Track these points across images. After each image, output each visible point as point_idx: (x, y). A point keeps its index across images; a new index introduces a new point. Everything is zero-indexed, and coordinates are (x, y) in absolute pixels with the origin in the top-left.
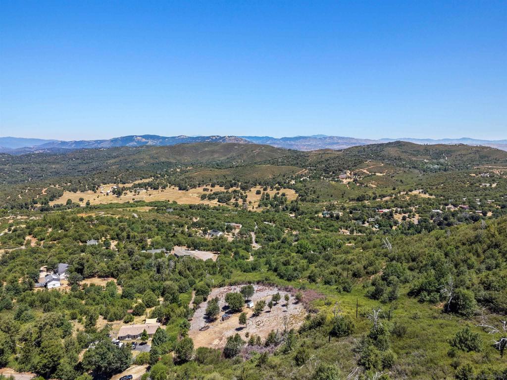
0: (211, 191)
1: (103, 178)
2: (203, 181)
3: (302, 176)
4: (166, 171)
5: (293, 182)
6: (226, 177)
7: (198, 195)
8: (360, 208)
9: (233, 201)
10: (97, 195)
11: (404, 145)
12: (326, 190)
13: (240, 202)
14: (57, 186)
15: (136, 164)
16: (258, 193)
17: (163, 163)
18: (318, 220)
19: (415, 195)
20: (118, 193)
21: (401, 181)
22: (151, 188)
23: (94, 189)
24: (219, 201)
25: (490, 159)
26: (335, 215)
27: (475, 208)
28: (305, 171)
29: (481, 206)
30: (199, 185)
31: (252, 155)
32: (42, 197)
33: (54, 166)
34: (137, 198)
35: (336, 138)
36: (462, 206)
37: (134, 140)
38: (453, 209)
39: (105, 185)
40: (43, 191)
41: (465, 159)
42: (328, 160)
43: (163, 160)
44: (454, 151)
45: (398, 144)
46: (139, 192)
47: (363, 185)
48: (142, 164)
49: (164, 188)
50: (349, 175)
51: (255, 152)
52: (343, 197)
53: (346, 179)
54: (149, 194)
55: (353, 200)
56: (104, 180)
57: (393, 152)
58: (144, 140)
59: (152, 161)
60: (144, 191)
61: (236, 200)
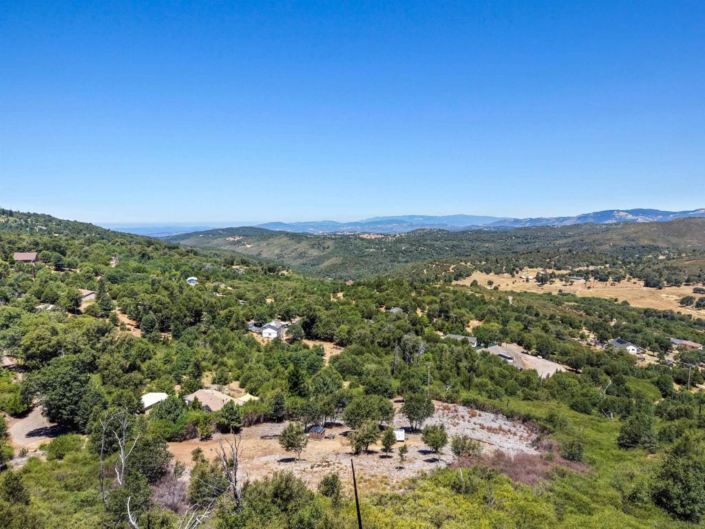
1: (532, 259)
2: (699, 276)
4: (638, 258)
7: (678, 298)
10: (513, 279)
14: (469, 264)
15: (597, 248)
17: (643, 247)
20: (541, 280)
22: (595, 279)
23: (512, 272)
30: (688, 282)
32: (447, 275)
33: (487, 245)
34: (567, 289)
37: (614, 216)
39: (532, 269)
40: (451, 269)
43: (645, 242)
46: (572, 282)
48: (607, 247)
49: (618, 280)
54: (588, 286)
56: (532, 262)
58: (630, 217)
59: (624, 244)
60: (583, 281)
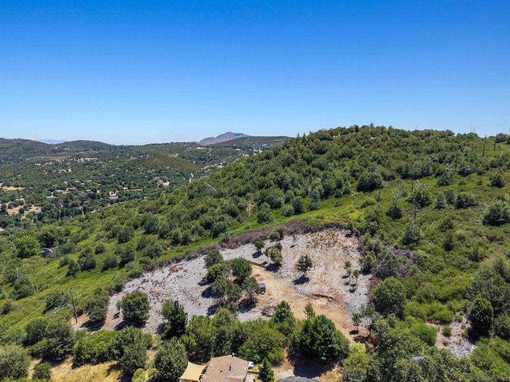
36: (70, 188)
38: (64, 193)
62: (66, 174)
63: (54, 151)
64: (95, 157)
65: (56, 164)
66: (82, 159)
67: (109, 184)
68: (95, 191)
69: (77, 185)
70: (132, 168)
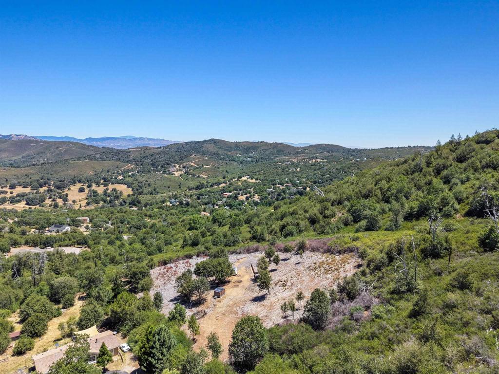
0: (11, 193)
3: (129, 171)
5: (121, 177)
6: (30, 176)
8: (206, 194)
9: (48, 202)
11: (218, 142)
12: (162, 183)
13: (60, 202)
16: (81, 190)
18: (168, 209)
19: (245, 181)
21: (226, 171)
24: (27, 204)
25: (284, 152)
26: (184, 202)
27: (297, 185)
28: (131, 166)
29: (300, 183)
31: (58, 152)
35: (146, 139)
36: (287, 184)
38: (282, 187)
41: (267, 152)
42: (153, 155)
44: (258, 147)
45: (213, 141)
47: (196, 176)
50: (179, 168)
51: (62, 150)
52: (180, 188)
53: (177, 171)
55: (192, 189)
57: (211, 148)
61: (53, 200)
62: (294, 172)
63: (297, 153)
64: (326, 159)
65: (293, 163)
66: (314, 161)
67: (319, 183)
68: (305, 189)
69: (293, 182)
70: (346, 170)
